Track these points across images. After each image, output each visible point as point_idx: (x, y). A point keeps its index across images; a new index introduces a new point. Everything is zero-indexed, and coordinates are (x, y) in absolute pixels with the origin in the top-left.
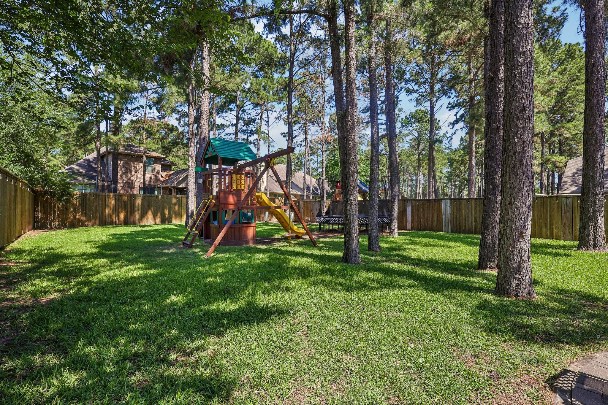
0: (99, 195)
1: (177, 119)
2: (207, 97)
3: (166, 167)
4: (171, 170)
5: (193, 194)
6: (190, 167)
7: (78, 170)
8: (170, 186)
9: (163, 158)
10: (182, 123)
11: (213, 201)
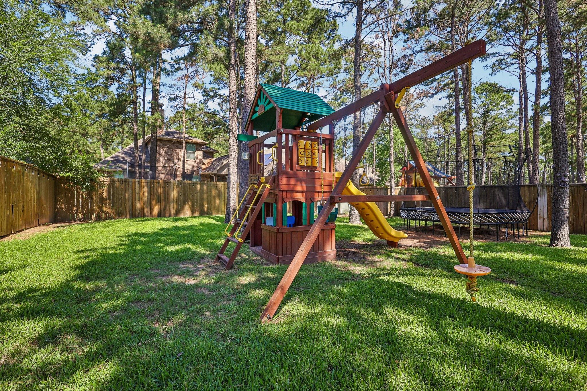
0: (128, 182)
1: (219, 104)
2: (253, 43)
3: (208, 154)
4: (213, 157)
5: (235, 180)
6: (232, 144)
7: (123, 158)
8: (212, 174)
9: (205, 144)
10: (224, 108)
11: (268, 186)
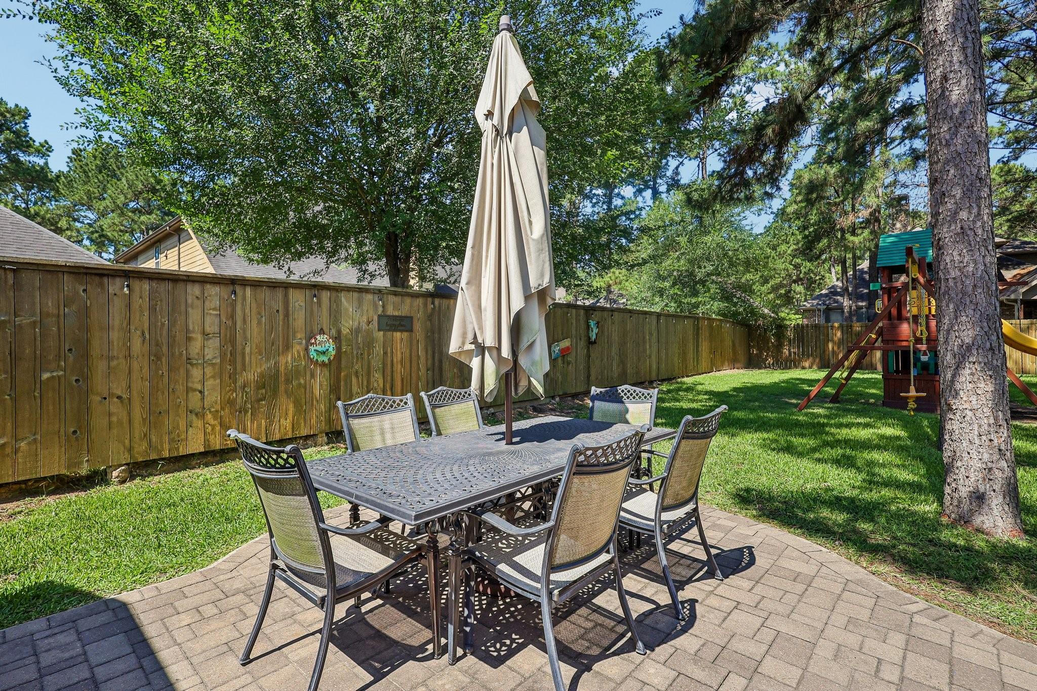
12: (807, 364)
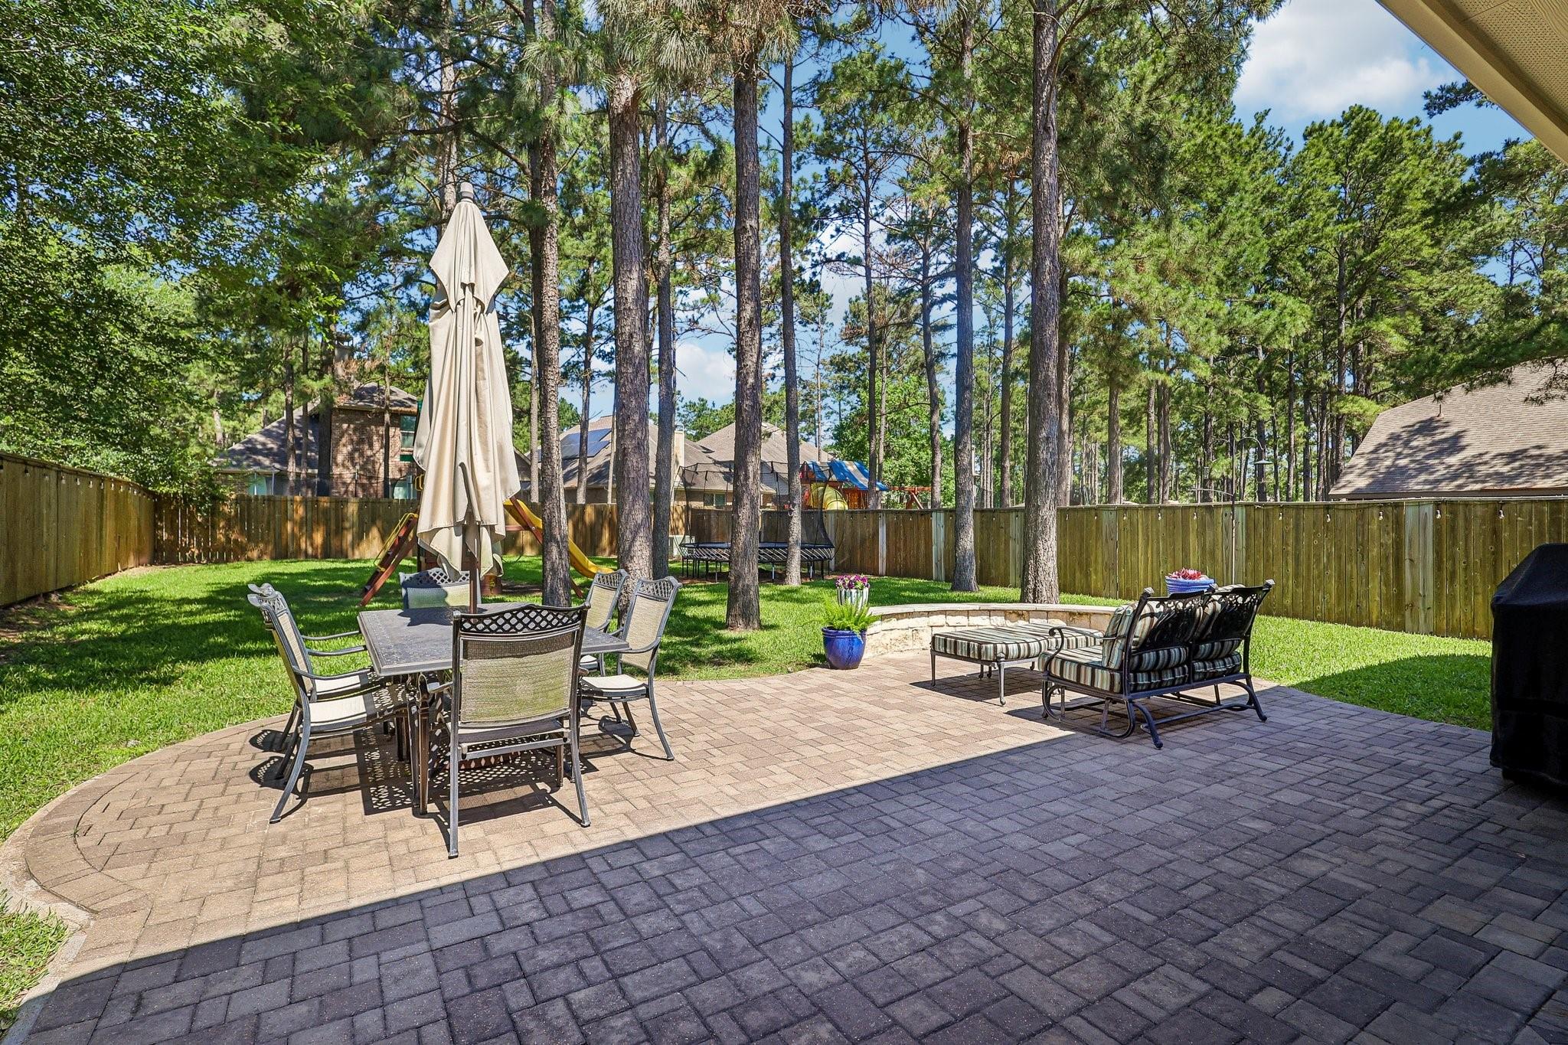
0: (274, 501)
12: (255, 554)
